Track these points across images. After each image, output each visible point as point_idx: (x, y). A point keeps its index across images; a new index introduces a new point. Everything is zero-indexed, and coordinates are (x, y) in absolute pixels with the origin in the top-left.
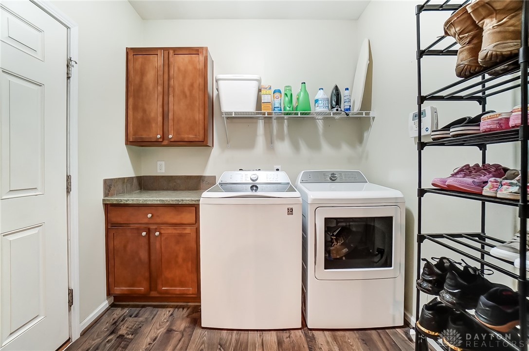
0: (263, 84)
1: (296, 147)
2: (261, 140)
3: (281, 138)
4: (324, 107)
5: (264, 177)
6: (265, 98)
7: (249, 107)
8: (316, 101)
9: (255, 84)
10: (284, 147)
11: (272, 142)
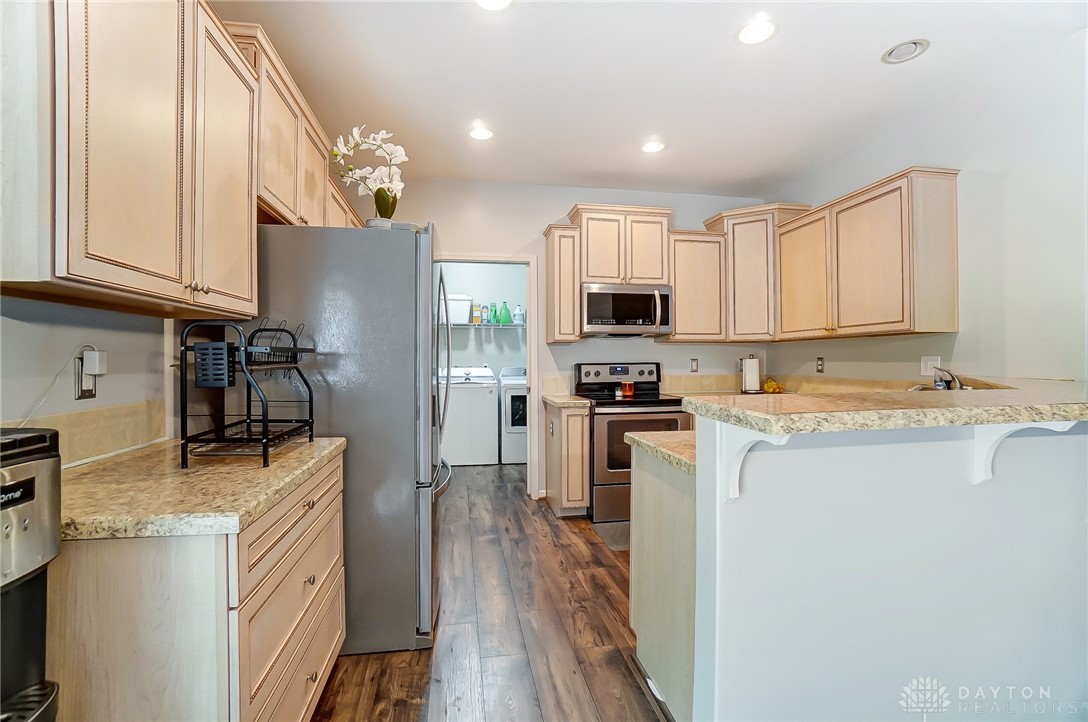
0: (475, 303)
1: (501, 349)
2: (472, 343)
3: (489, 341)
4: (520, 320)
5: (474, 372)
6: (476, 314)
7: (465, 321)
8: (514, 316)
9: (469, 303)
10: (491, 349)
11: (481, 345)
